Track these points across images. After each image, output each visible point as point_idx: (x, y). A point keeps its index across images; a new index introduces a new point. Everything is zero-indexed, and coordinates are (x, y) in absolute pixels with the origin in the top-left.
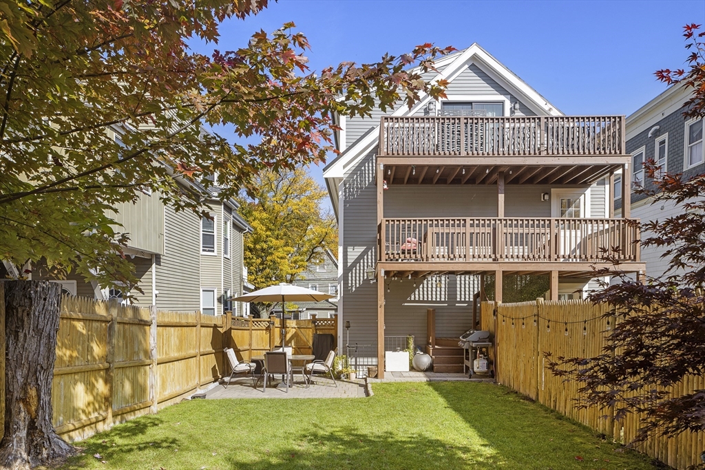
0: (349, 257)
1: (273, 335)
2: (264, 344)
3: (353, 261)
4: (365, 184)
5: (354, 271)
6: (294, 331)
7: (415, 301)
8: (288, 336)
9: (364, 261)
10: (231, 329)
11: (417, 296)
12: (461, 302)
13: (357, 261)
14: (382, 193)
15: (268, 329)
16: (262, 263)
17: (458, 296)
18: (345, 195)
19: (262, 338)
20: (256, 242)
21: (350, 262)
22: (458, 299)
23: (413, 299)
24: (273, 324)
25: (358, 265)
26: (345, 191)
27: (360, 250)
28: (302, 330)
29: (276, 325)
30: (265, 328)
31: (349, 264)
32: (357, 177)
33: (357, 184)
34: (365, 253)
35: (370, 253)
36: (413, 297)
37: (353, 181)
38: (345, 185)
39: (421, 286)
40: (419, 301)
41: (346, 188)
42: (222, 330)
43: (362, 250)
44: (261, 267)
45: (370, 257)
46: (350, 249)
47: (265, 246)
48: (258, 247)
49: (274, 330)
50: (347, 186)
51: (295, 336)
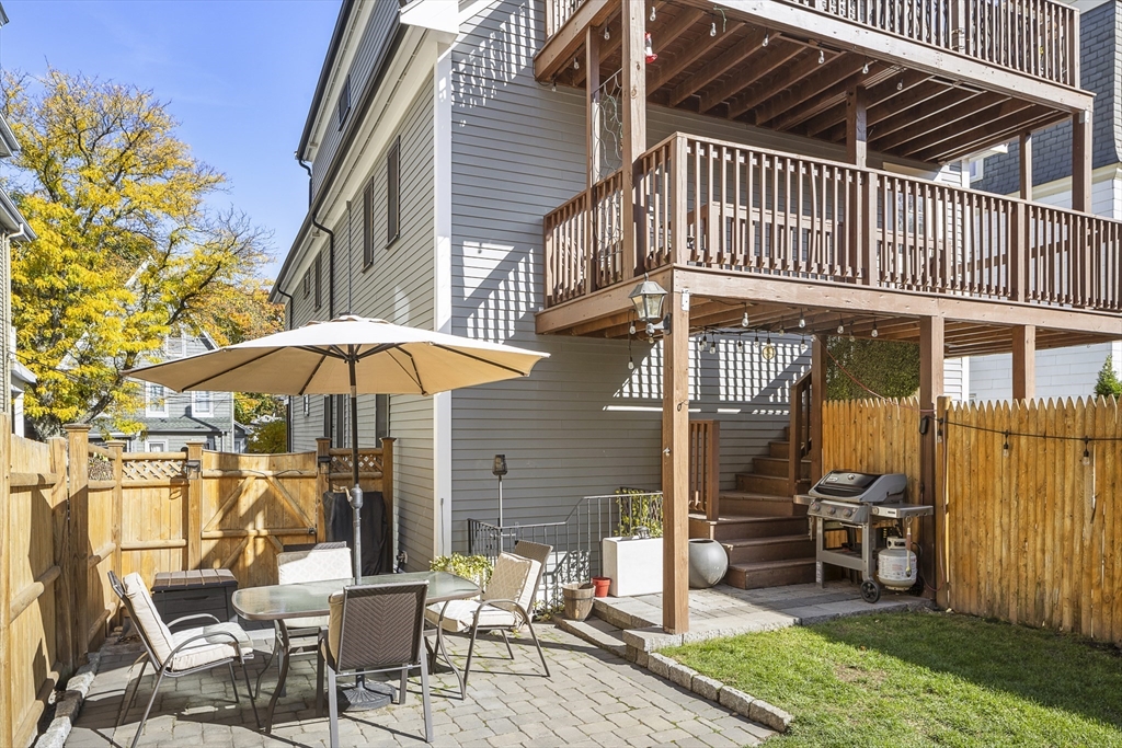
0: (467, 272)
1: (198, 502)
2: (165, 529)
3: (477, 283)
4: (509, 73)
5: (481, 313)
6: (262, 486)
7: (631, 401)
8: (245, 503)
9: (507, 285)
10: (86, 490)
11: (636, 388)
12: (727, 404)
13: (490, 284)
14: (643, 66)
15: (180, 483)
16: (53, 323)
17: (723, 391)
18: (456, 93)
19: (159, 514)
20: (35, 271)
21: (471, 284)
22: (722, 398)
23: (626, 395)
24: (198, 468)
25: (492, 295)
26: (455, 82)
27: (497, 253)
28: (287, 483)
29: (206, 472)
30: (167, 481)
31: (468, 293)
32: (488, 49)
33: (488, 69)
34: (509, 264)
35: (522, 267)
36: (626, 389)
37: (478, 56)
38: (455, 63)
39: (645, 362)
40: (640, 401)
41: (457, 73)
42: (53, 498)
43: (503, 255)
44: (48, 333)
45: (522, 277)
46: (470, 249)
47: (60, 284)
48: (39, 282)
49: (198, 488)
50: (462, 67)
51: (267, 502)
